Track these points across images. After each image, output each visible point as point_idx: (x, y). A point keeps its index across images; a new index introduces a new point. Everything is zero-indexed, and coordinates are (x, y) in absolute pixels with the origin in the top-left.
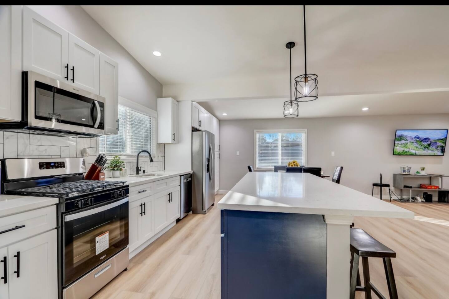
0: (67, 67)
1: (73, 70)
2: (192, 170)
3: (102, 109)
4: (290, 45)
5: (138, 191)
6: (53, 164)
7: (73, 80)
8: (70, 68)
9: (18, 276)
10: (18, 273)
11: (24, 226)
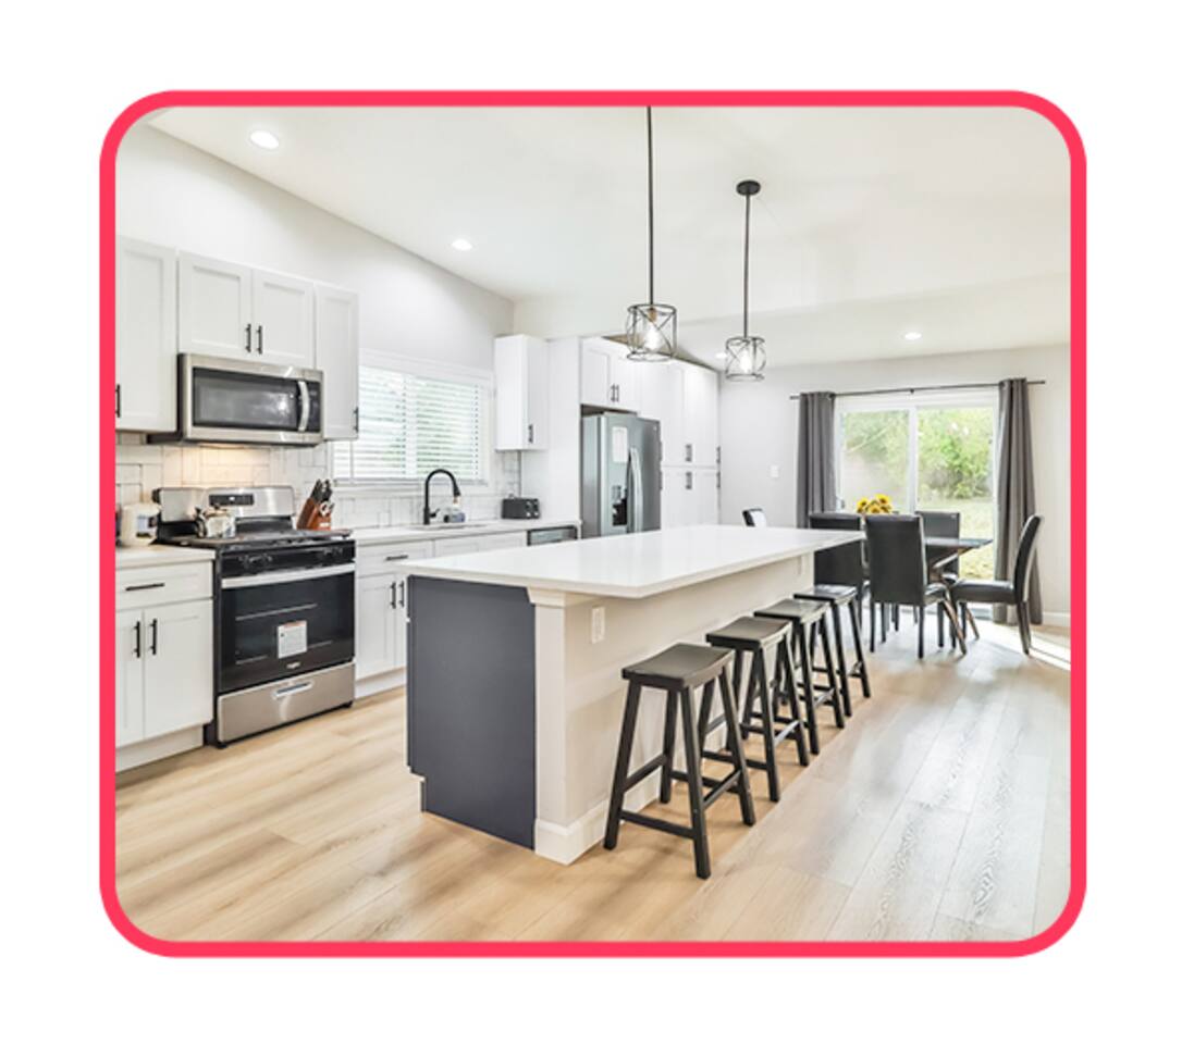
0: (249, 329)
1: (260, 331)
2: (582, 517)
3: (314, 393)
4: (748, 188)
5: (385, 557)
6: (232, 499)
7: (260, 350)
8: (254, 330)
9: (154, 652)
10: (154, 648)
11: (162, 585)
